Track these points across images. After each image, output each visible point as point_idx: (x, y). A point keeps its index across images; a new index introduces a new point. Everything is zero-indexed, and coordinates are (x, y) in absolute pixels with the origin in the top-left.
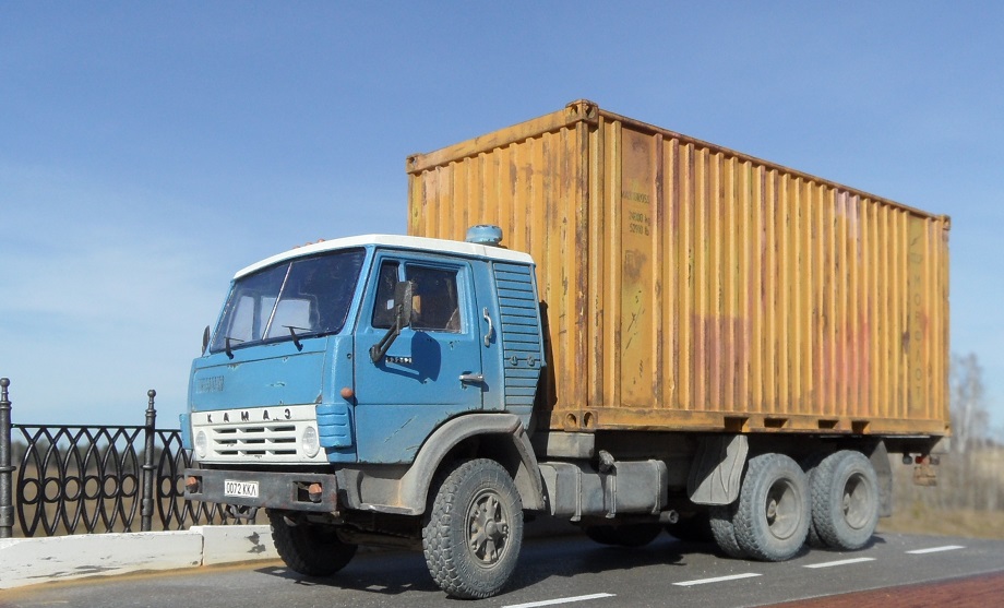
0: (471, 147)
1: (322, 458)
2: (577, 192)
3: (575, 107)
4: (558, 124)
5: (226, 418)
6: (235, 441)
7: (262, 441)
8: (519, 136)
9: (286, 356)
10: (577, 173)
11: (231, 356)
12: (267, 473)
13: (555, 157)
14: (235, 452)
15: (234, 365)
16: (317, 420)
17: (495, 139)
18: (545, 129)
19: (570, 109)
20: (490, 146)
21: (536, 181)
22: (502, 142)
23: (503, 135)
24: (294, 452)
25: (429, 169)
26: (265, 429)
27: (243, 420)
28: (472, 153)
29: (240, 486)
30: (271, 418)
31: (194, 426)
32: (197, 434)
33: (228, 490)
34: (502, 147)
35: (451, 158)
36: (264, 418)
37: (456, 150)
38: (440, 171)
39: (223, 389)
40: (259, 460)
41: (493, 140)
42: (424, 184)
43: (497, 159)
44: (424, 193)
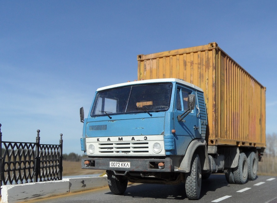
0: (166, 53)
1: (163, 153)
2: (213, 71)
3: (212, 44)
4: (205, 49)
5: (109, 139)
6: (112, 148)
7: (129, 148)
8: (188, 52)
9: (144, 118)
10: (213, 65)
11: (111, 118)
12: (135, 159)
13: (203, 59)
14: (113, 152)
15: (113, 121)
16: (164, 140)
17: (178, 52)
18: (200, 50)
19: (209, 45)
20: (175, 54)
21: (195, 66)
22: (180, 53)
23: (181, 51)
24: (148, 152)
25: (147, 60)
26: (131, 144)
27: (119, 140)
28: (167, 56)
29: (119, 164)
30: (136, 139)
31: (87, 142)
32: (89, 145)
33: (112, 165)
34: (180, 55)
35: (158, 57)
36: (132, 140)
37: (160, 54)
38: (153, 61)
39: (106, 129)
40: (127, 155)
41: (176, 52)
42: (145, 64)
43: (178, 58)
44: (145, 68)
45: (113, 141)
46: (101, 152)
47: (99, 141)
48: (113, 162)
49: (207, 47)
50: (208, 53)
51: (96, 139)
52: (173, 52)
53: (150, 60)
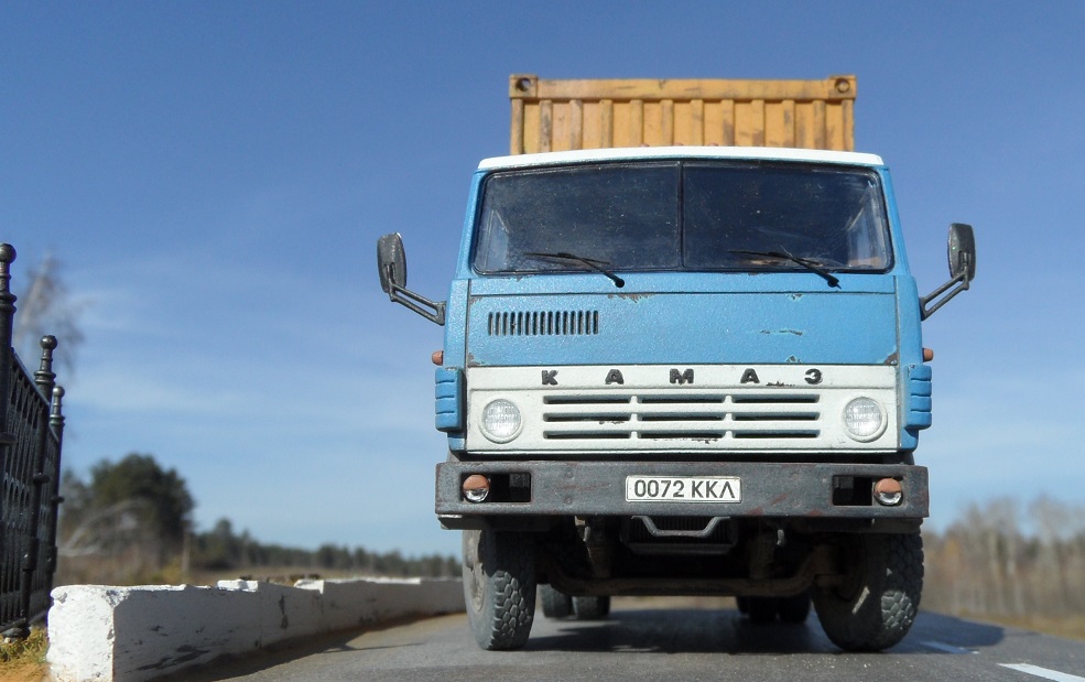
0: (647, 87)
1: (889, 442)
4: (812, 94)
5: (615, 377)
8: (742, 94)
9: (799, 293)
13: (803, 131)
15: (634, 295)
16: (898, 388)
20: (689, 94)
22: (709, 95)
24: (813, 434)
25: (556, 101)
26: (729, 399)
27: (673, 381)
28: (652, 97)
29: (679, 485)
30: (763, 381)
31: (473, 390)
32: (484, 405)
33: (640, 492)
34: (706, 101)
35: (609, 95)
36: (744, 380)
37: (620, 88)
38: (582, 109)
39: (595, 331)
40: (707, 446)
41: (694, 89)
42: (546, 117)
43: (699, 113)
44: (545, 130)
45: (636, 384)
46: (550, 435)
47: (555, 383)
48: (647, 479)
49: (824, 88)
50: (824, 110)
51: (534, 375)
52: (678, 87)
53: (572, 102)
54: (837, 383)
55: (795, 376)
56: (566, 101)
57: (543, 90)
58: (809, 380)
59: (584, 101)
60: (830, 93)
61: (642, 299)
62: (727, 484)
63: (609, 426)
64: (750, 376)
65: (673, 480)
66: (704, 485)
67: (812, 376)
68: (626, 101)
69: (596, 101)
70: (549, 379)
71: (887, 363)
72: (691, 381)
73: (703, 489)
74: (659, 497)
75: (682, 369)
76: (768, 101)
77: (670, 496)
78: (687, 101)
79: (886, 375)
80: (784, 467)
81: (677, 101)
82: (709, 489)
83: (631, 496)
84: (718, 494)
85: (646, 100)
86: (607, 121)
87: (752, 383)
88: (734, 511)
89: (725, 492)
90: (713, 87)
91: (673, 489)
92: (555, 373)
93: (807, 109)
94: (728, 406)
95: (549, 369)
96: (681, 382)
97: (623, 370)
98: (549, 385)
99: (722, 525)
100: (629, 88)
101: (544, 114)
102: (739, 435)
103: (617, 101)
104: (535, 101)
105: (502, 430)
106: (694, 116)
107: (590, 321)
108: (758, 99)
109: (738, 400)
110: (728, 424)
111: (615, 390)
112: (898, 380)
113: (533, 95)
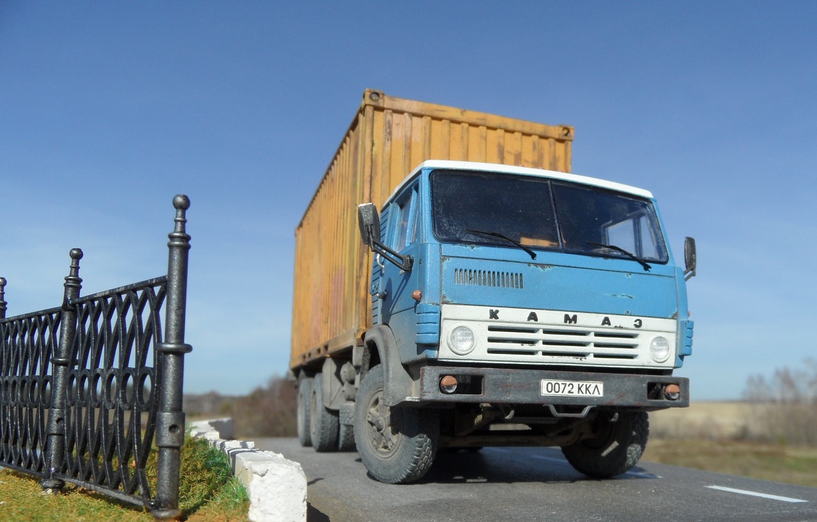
0: (454, 113)
1: (671, 363)
5: (533, 317)
9: (630, 273)
11: (533, 256)
13: (542, 156)
15: (543, 266)
17: (484, 119)
20: (479, 122)
22: (492, 124)
25: (395, 111)
26: (592, 334)
27: (566, 322)
28: (457, 120)
29: (571, 386)
30: (613, 325)
31: (445, 319)
32: (453, 329)
33: (550, 390)
34: (489, 128)
35: (430, 114)
36: (604, 323)
37: (437, 110)
38: (411, 119)
39: (522, 287)
40: (581, 362)
41: (482, 119)
42: (389, 122)
43: (484, 136)
44: (388, 130)
45: (545, 322)
46: (490, 351)
47: (498, 318)
48: (553, 382)
49: (557, 132)
50: (555, 145)
51: (485, 312)
52: (473, 116)
53: (406, 114)
54: (649, 328)
55: (627, 322)
56: (402, 112)
57: (386, 102)
58: (635, 325)
59: (414, 115)
60: (559, 134)
61: (548, 269)
62: (596, 386)
63: (526, 347)
64: (606, 321)
65: (568, 383)
66: (584, 386)
67: (637, 323)
68: (440, 119)
69: (421, 116)
70: (494, 315)
71: (673, 318)
72: (575, 322)
73: (583, 389)
74: (560, 393)
75: (571, 315)
76: (524, 134)
77: (566, 393)
78: (477, 126)
79: (671, 324)
80: (625, 377)
81: (471, 125)
82: (587, 389)
83: (544, 392)
84: (591, 391)
85: (453, 121)
86: (428, 131)
87: (607, 326)
88: (599, 403)
89: (595, 390)
90: (494, 120)
91: (568, 389)
92: (497, 311)
93: (545, 142)
94: (591, 338)
95: (494, 309)
96: (570, 322)
97: (537, 312)
98: (494, 319)
99: (592, 410)
100: (442, 111)
101: (387, 119)
102: (596, 356)
103: (434, 118)
104: (382, 109)
105: (464, 346)
106: (481, 137)
107: (518, 280)
108: (519, 132)
109: (597, 335)
110: (591, 349)
111: (532, 325)
112: (677, 328)
113: (381, 105)
